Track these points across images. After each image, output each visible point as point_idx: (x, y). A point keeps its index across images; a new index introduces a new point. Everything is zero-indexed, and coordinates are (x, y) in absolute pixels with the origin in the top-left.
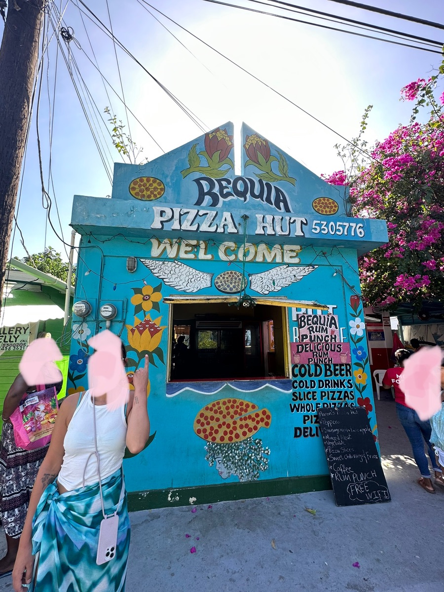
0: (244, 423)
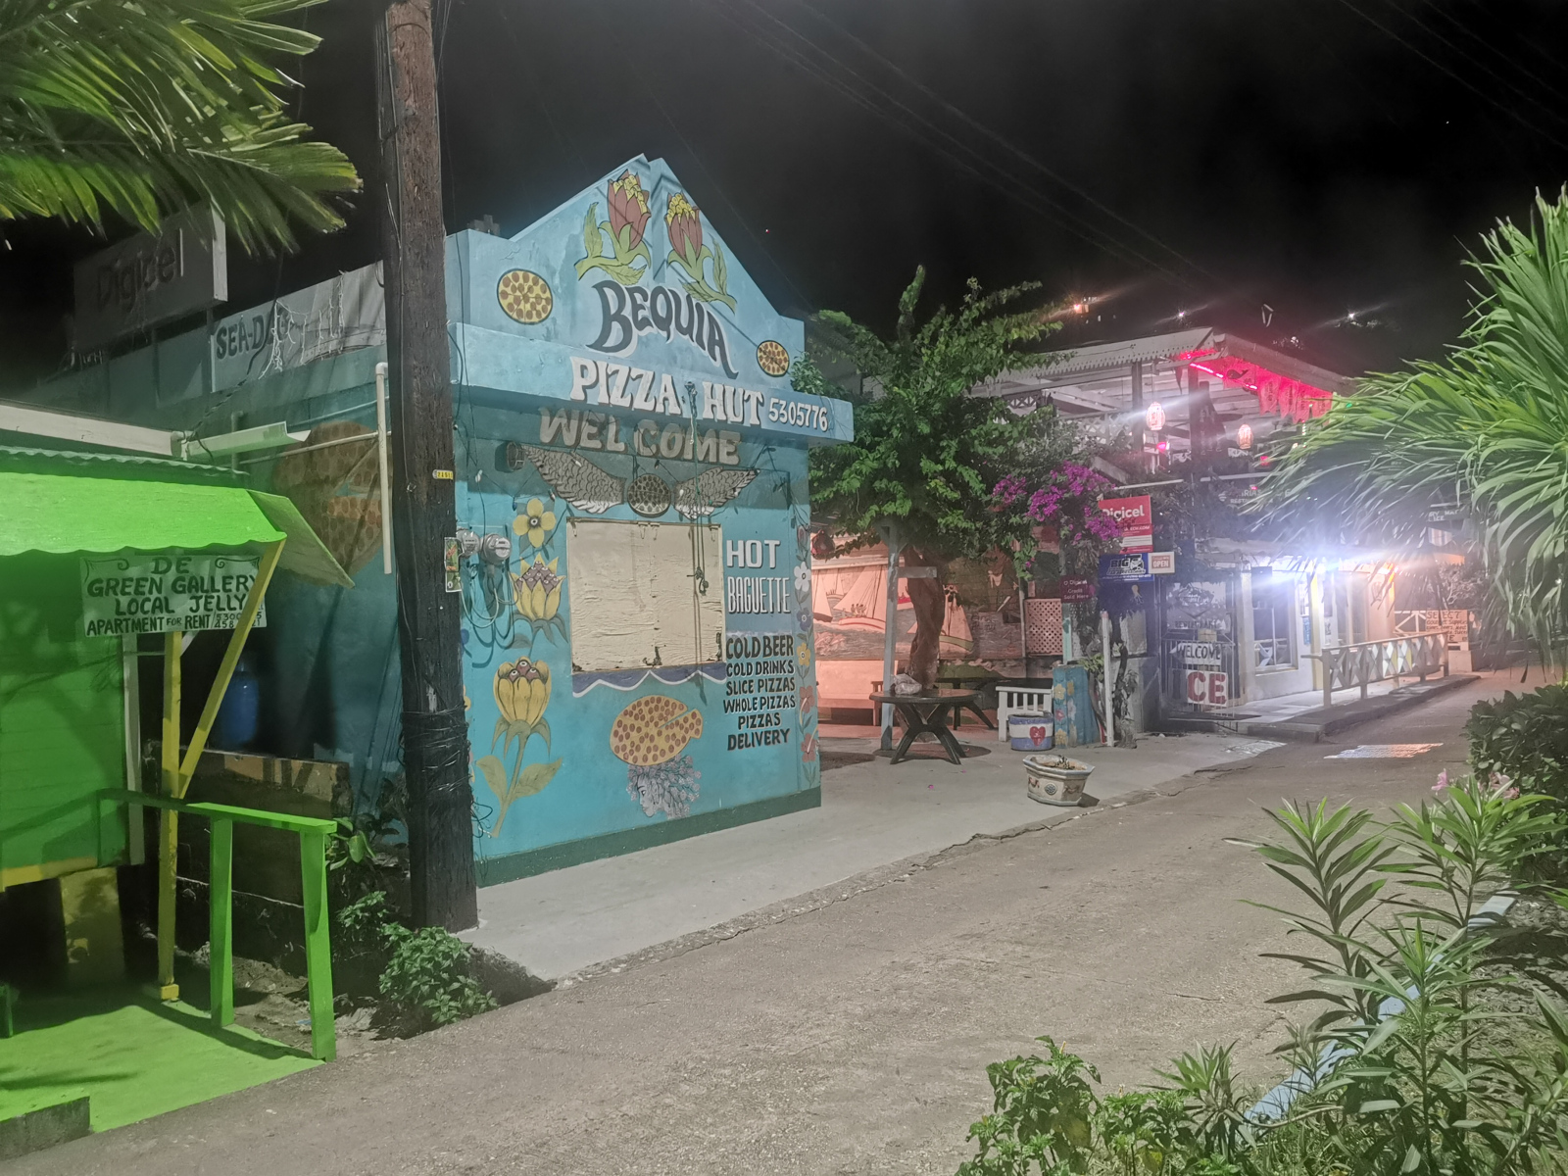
0: (670, 732)
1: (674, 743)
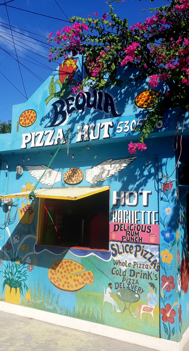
0: (76, 278)
1: (77, 283)
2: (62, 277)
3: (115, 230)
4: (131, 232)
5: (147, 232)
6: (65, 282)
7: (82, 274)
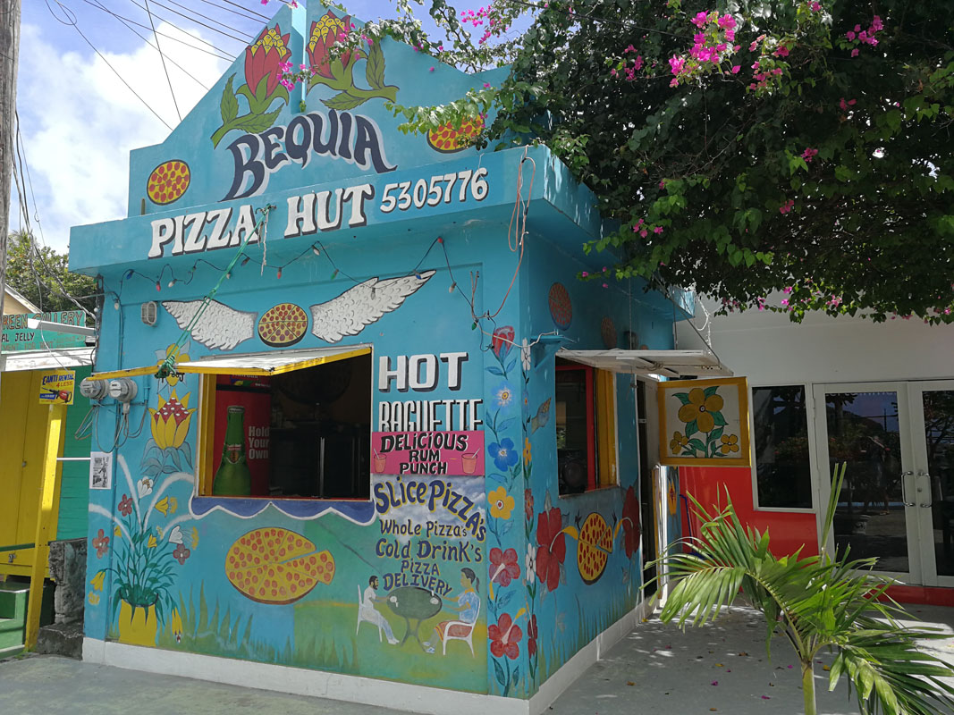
0: (292, 570)
1: (296, 583)
2: (260, 571)
3: (383, 450)
4: (422, 451)
5: (457, 448)
6: (267, 583)
7: (307, 561)
